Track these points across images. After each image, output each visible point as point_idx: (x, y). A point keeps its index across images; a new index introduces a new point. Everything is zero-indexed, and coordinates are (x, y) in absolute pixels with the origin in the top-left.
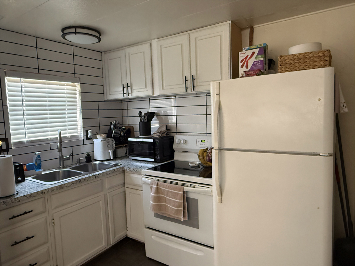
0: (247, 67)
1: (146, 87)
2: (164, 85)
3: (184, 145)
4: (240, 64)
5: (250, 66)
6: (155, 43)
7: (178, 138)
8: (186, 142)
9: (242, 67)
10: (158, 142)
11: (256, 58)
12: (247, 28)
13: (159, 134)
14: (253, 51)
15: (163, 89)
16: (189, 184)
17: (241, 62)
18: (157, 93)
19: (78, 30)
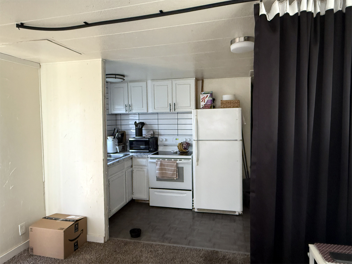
0: (204, 102)
1: (143, 107)
2: (156, 107)
3: (165, 142)
4: (201, 100)
5: (206, 102)
6: (149, 82)
7: (160, 138)
8: (166, 140)
9: (202, 101)
10: (151, 140)
11: (209, 98)
12: (201, 80)
13: (150, 136)
14: (207, 95)
15: (155, 109)
16: (178, 160)
17: (202, 99)
18: (150, 111)
19: (117, 76)
